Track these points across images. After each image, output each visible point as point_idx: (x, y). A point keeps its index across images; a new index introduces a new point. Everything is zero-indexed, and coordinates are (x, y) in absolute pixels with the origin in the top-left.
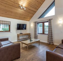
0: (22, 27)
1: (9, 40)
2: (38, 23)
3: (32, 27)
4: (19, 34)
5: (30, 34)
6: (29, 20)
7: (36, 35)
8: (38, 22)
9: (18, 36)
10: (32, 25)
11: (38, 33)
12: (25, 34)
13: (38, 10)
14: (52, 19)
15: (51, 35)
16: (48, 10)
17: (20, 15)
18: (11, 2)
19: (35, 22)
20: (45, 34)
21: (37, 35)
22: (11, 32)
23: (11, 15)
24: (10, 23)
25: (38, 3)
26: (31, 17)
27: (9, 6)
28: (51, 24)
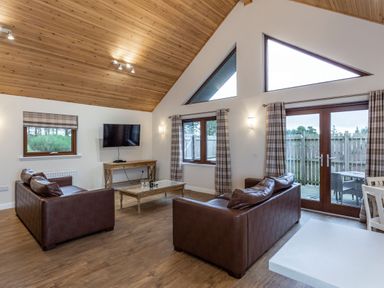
0: (124, 134)
1: (74, 183)
2: (184, 121)
3: (163, 136)
4: (110, 161)
5: (155, 162)
6: (151, 107)
7: (177, 165)
8: (184, 118)
9: (107, 171)
10: (164, 128)
11: (184, 161)
12: (135, 164)
13: (183, 71)
14: (227, 110)
15: (224, 166)
16: (216, 76)
17: (116, 90)
18: (82, 53)
19: (175, 118)
20: (210, 163)
21: (183, 166)
22: (80, 157)
23: (82, 93)
24: (75, 123)
25: (180, 49)
26: (160, 97)
27: (76, 64)
28: (224, 128)
